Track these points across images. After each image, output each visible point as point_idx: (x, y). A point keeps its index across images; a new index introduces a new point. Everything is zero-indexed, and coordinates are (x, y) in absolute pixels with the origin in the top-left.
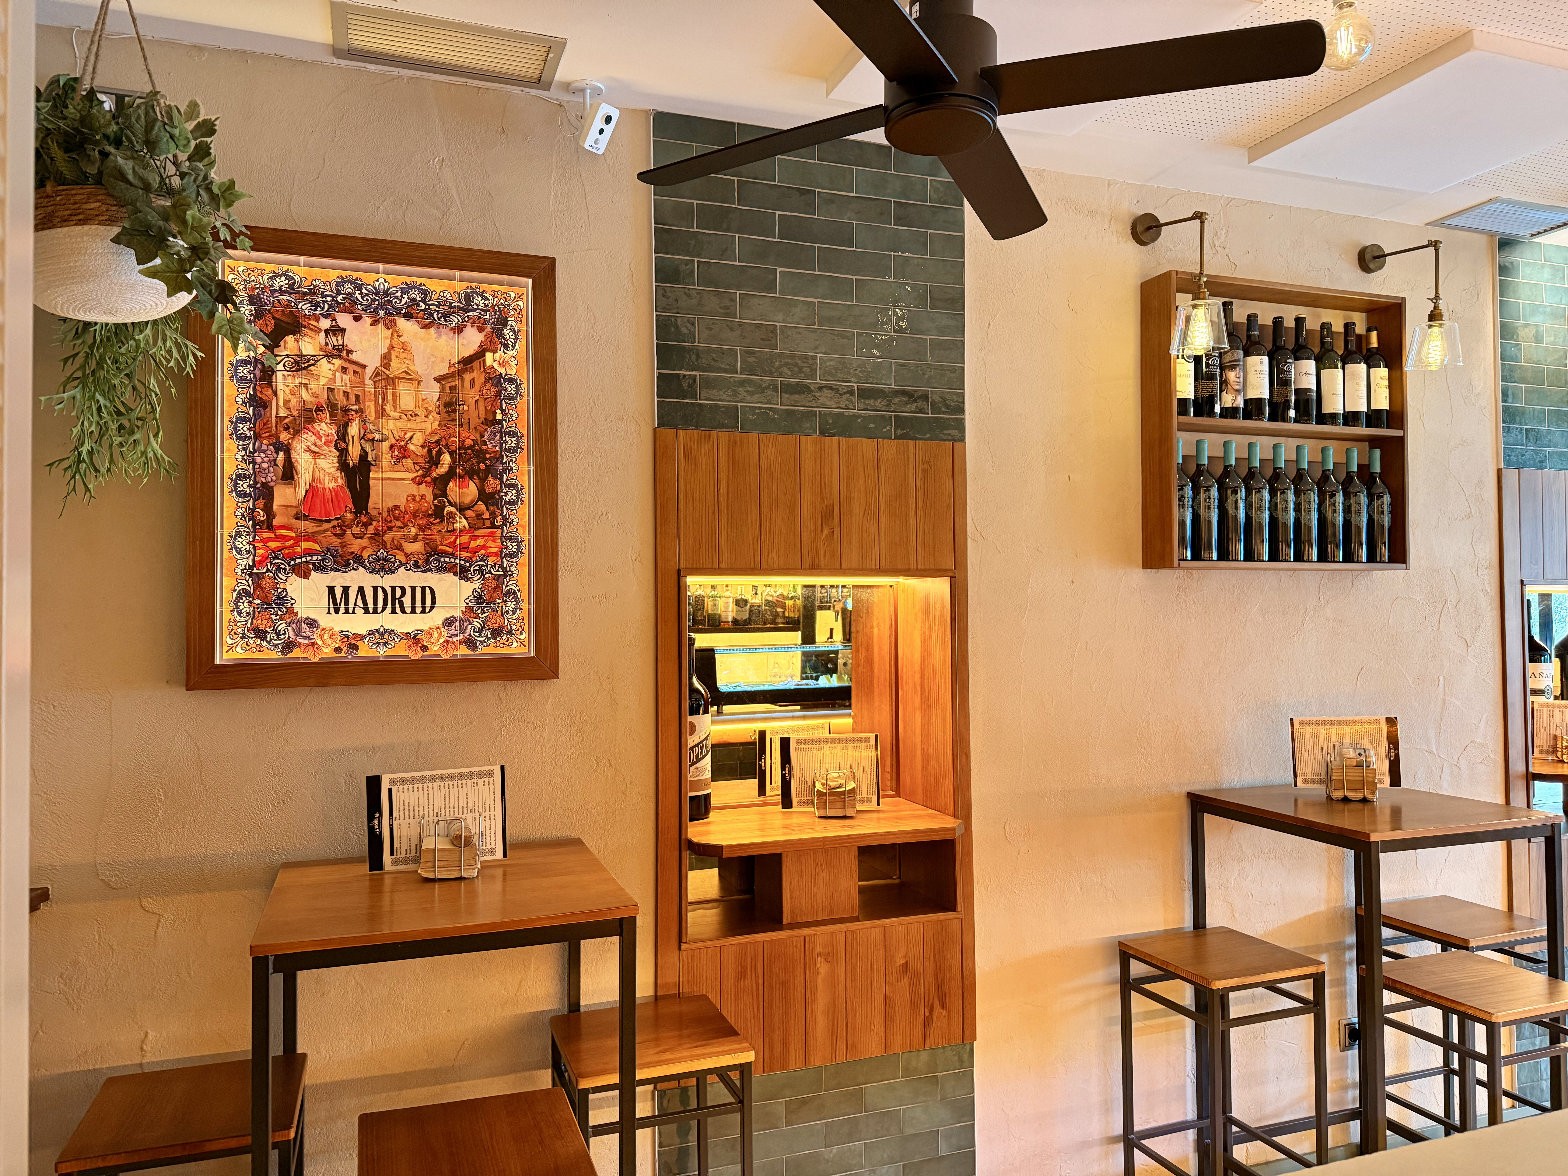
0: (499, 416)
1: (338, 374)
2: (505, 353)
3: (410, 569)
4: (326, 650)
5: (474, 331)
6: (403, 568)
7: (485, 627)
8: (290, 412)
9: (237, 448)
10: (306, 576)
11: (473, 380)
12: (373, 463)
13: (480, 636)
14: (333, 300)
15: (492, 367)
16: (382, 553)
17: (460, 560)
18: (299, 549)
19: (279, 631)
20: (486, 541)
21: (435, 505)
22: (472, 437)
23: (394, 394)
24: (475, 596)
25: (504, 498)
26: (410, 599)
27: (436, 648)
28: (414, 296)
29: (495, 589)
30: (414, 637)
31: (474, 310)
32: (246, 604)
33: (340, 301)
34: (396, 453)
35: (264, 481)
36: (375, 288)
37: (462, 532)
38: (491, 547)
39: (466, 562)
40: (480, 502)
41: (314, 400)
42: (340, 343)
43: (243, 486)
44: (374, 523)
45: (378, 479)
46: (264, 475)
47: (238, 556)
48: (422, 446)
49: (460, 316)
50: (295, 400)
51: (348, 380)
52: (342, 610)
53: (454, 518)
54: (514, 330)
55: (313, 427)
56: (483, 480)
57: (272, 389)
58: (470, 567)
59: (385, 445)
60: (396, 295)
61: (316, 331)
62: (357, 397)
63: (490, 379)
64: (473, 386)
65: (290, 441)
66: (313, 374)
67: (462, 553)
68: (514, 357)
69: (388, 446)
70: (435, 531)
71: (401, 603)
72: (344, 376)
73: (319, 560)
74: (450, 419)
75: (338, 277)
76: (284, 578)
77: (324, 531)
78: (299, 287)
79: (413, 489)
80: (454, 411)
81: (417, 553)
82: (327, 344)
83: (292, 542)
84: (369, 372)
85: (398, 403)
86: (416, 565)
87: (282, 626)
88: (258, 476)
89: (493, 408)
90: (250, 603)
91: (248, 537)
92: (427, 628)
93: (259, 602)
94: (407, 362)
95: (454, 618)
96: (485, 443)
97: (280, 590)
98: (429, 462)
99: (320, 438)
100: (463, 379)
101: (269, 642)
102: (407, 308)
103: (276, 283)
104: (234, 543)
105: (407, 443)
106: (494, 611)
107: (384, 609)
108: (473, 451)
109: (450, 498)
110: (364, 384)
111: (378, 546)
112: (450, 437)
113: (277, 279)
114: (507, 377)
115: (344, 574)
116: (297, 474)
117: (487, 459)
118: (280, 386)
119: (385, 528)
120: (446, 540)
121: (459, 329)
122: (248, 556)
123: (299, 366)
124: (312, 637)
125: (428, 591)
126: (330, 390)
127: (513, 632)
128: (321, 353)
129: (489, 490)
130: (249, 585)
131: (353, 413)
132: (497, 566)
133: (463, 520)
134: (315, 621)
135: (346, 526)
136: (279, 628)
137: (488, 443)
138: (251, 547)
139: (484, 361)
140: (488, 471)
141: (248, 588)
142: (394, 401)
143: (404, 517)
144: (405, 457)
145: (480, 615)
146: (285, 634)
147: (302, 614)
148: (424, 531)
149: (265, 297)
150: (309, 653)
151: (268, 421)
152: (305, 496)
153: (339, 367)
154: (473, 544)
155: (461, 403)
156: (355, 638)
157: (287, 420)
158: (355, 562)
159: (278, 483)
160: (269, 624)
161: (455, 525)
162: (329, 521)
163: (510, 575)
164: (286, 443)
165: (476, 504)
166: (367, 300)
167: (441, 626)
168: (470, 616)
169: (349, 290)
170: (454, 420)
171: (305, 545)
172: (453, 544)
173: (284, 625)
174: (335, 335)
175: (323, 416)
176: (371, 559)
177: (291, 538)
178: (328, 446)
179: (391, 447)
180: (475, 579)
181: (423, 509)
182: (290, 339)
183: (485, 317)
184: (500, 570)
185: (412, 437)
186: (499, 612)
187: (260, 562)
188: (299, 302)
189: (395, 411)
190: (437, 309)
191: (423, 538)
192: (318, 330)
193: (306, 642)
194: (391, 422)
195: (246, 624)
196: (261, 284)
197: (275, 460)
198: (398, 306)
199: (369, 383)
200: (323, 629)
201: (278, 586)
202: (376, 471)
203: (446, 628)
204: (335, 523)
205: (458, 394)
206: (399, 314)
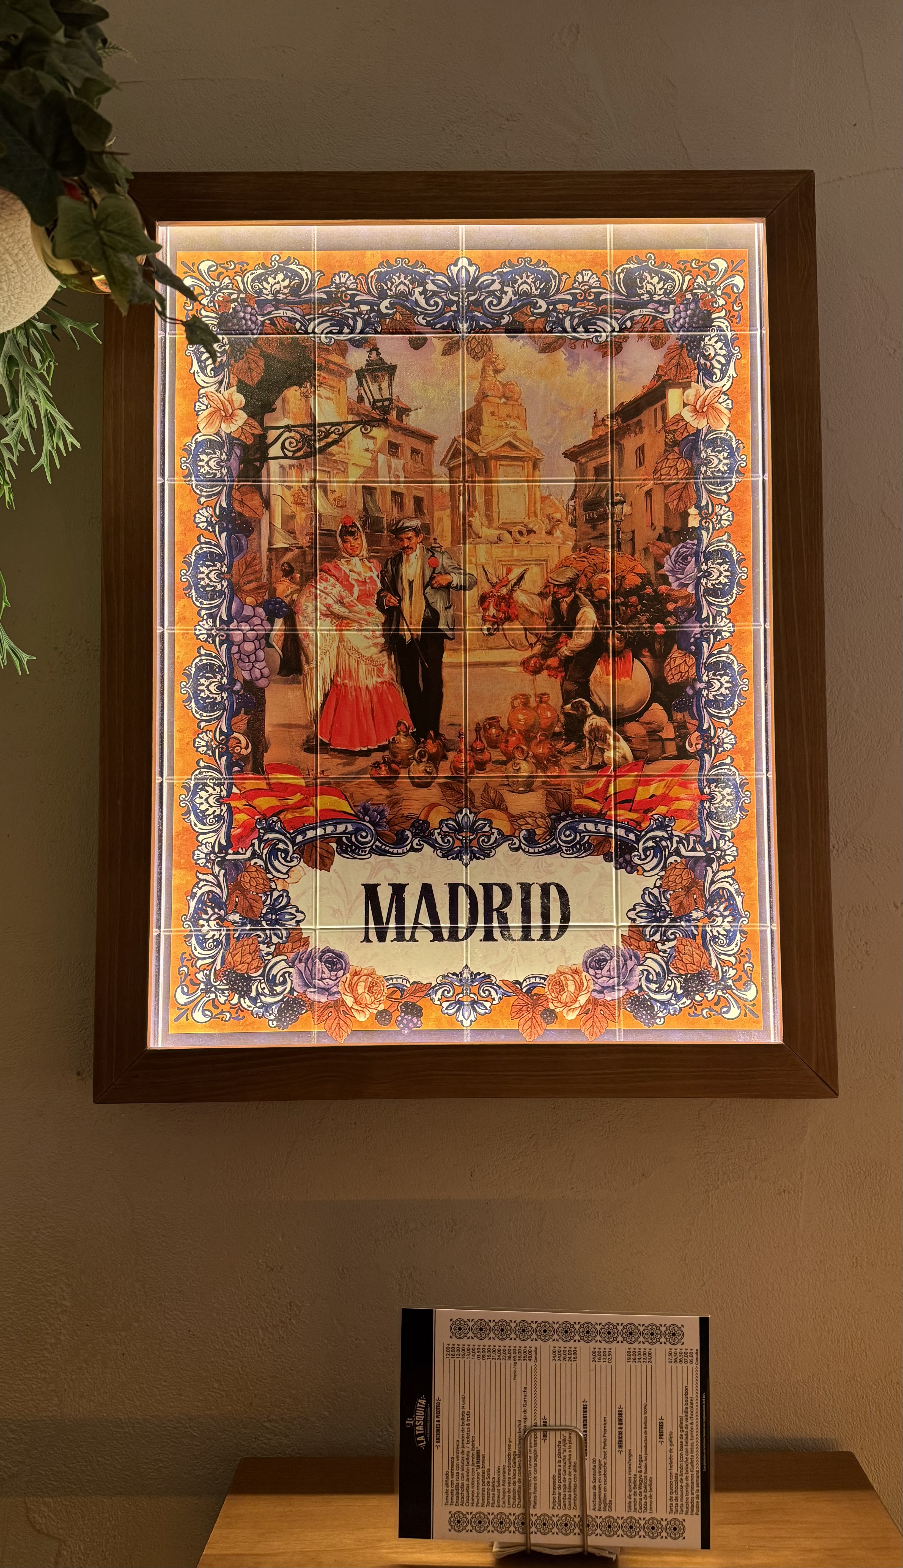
0: (693, 522)
1: (381, 458)
2: (706, 387)
3: (519, 848)
4: (361, 1018)
5: (645, 345)
6: (505, 846)
7: (670, 972)
8: (295, 538)
9: (199, 614)
10: (325, 864)
11: (641, 450)
12: (449, 633)
13: (659, 991)
14: (372, 310)
15: (679, 419)
16: (466, 816)
17: (616, 827)
18: (310, 812)
19: (274, 977)
20: (669, 787)
21: (567, 715)
22: (641, 570)
23: (488, 492)
24: (648, 905)
25: (705, 693)
26: (520, 909)
27: (572, 1016)
28: (525, 287)
29: (688, 890)
30: (529, 990)
31: (644, 304)
32: (213, 923)
33: (384, 311)
34: (492, 611)
35: (248, 677)
36: (450, 279)
37: (620, 767)
38: (678, 799)
39: (628, 831)
40: (655, 705)
41: (336, 512)
42: (386, 395)
43: (210, 688)
44: (451, 755)
45: (457, 665)
46: (248, 666)
47: (199, 827)
48: (541, 594)
49: (617, 319)
50: (304, 515)
51: (400, 468)
52: (391, 935)
53: (605, 741)
54: (726, 336)
55: (337, 567)
56: (661, 657)
57: (261, 495)
58: (638, 842)
59: (471, 597)
60: (491, 288)
61: (340, 375)
62: (418, 501)
63: (676, 443)
64: (640, 463)
65: (295, 596)
66: (336, 461)
67: (619, 812)
68: (725, 393)
69: (476, 598)
70: (566, 768)
71: (503, 918)
72: (394, 461)
73: (351, 833)
74: (595, 534)
75: (381, 264)
76: (284, 870)
77: (359, 773)
78: (309, 291)
79: (526, 684)
80: (603, 517)
81: (532, 814)
82: (361, 399)
83: (298, 797)
84: (440, 448)
85: (495, 508)
86: (531, 839)
87: (280, 967)
88: (237, 668)
89: (681, 505)
90: (221, 920)
91: (218, 789)
92: (553, 972)
93: (236, 917)
94: (512, 424)
95: (608, 950)
96: (664, 579)
97: (276, 894)
98: (554, 627)
99: (349, 588)
100: (621, 449)
101: (254, 1000)
102: (512, 312)
103: (268, 286)
104: (192, 801)
105: (512, 590)
106: (688, 936)
107: (470, 931)
108: (641, 598)
109: (595, 698)
110: (432, 476)
111: (459, 800)
112: (595, 573)
113: (270, 280)
114: (710, 437)
115: (395, 860)
116: (308, 662)
117: (670, 614)
118: (277, 488)
119: (472, 764)
120: (589, 785)
121: (616, 347)
122: (217, 826)
123: (310, 446)
124: (334, 989)
125: (554, 892)
126: (369, 491)
127: (730, 982)
128: (350, 418)
129: (672, 678)
130: (219, 885)
131: (410, 534)
132: (692, 839)
133: (623, 744)
134: (340, 956)
135: (398, 764)
136: (274, 972)
137: (671, 579)
138: (224, 808)
139: (664, 408)
140: (673, 639)
141: (218, 891)
142: (488, 504)
143: (507, 741)
144: (509, 619)
145: (659, 945)
146: (284, 982)
147: (317, 943)
148: (545, 769)
149: (248, 317)
150: (329, 1022)
151: (254, 559)
152: (323, 705)
153: (383, 444)
154: (642, 794)
155: (616, 498)
156: (415, 992)
157: (289, 556)
158: (415, 835)
159: (275, 682)
160: (255, 964)
161: (606, 754)
162: (367, 753)
163: (719, 858)
164: (287, 600)
165: (646, 708)
166: (436, 303)
167: (581, 968)
168: (638, 948)
169: (402, 287)
170: (603, 536)
171: (322, 802)
172: (601, 795)
173: (283, 964)
174: (375, 379)
175: (355, 544)
176: (445, 829)
177: (296, 789)
178: (365, 604)
179: (483, 599)
180: (647, 868)
181: (544, 723)
182: (293, 394)
183: (667, 316)
184: (699, 847)
185: (521, 578)
186: (699, 940)
187: (240, 837)
188: (310, 320)
189: (489, 526)
190: (571, 309)
191: (544, 783)
192: (343, 372)
193: (324, 999)
194: (482, 549)
195: (213, 962)
196: (240, 292)
197: (268, 635)
198: (496, 310)
199: (440, 471)
200: (356, 973)
201: (273, 885)
202: (455, 650)
203: (592, 971)
204: (377, 757)
205: (612, 480)
206: (497, 327)
